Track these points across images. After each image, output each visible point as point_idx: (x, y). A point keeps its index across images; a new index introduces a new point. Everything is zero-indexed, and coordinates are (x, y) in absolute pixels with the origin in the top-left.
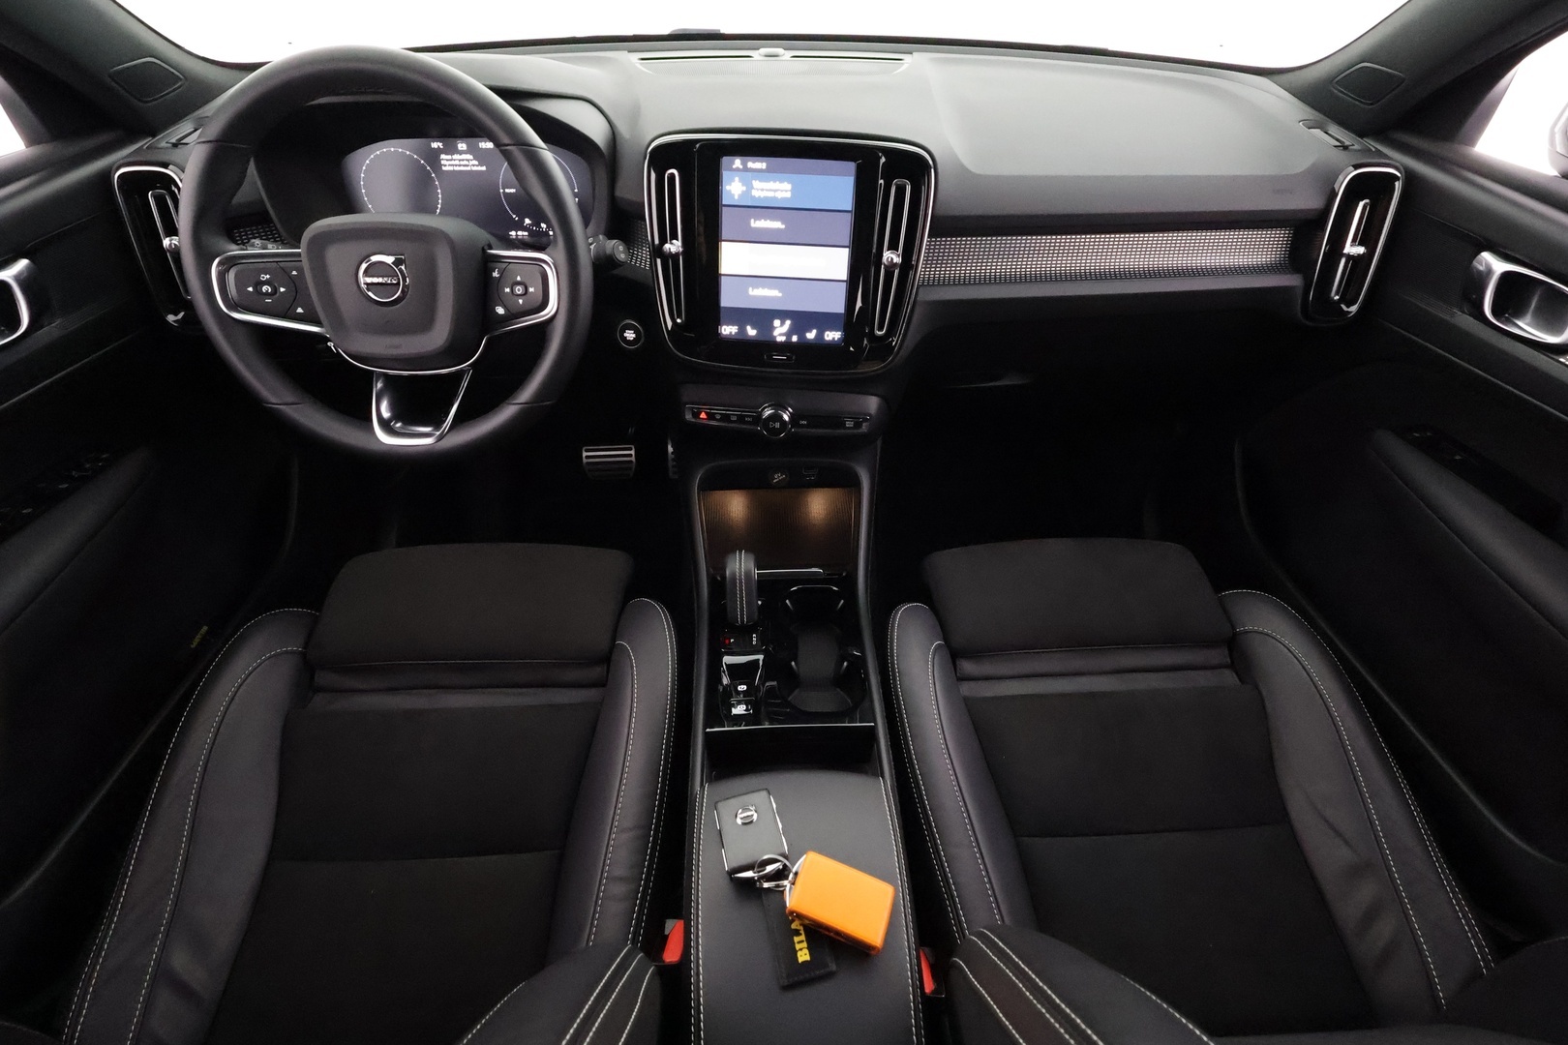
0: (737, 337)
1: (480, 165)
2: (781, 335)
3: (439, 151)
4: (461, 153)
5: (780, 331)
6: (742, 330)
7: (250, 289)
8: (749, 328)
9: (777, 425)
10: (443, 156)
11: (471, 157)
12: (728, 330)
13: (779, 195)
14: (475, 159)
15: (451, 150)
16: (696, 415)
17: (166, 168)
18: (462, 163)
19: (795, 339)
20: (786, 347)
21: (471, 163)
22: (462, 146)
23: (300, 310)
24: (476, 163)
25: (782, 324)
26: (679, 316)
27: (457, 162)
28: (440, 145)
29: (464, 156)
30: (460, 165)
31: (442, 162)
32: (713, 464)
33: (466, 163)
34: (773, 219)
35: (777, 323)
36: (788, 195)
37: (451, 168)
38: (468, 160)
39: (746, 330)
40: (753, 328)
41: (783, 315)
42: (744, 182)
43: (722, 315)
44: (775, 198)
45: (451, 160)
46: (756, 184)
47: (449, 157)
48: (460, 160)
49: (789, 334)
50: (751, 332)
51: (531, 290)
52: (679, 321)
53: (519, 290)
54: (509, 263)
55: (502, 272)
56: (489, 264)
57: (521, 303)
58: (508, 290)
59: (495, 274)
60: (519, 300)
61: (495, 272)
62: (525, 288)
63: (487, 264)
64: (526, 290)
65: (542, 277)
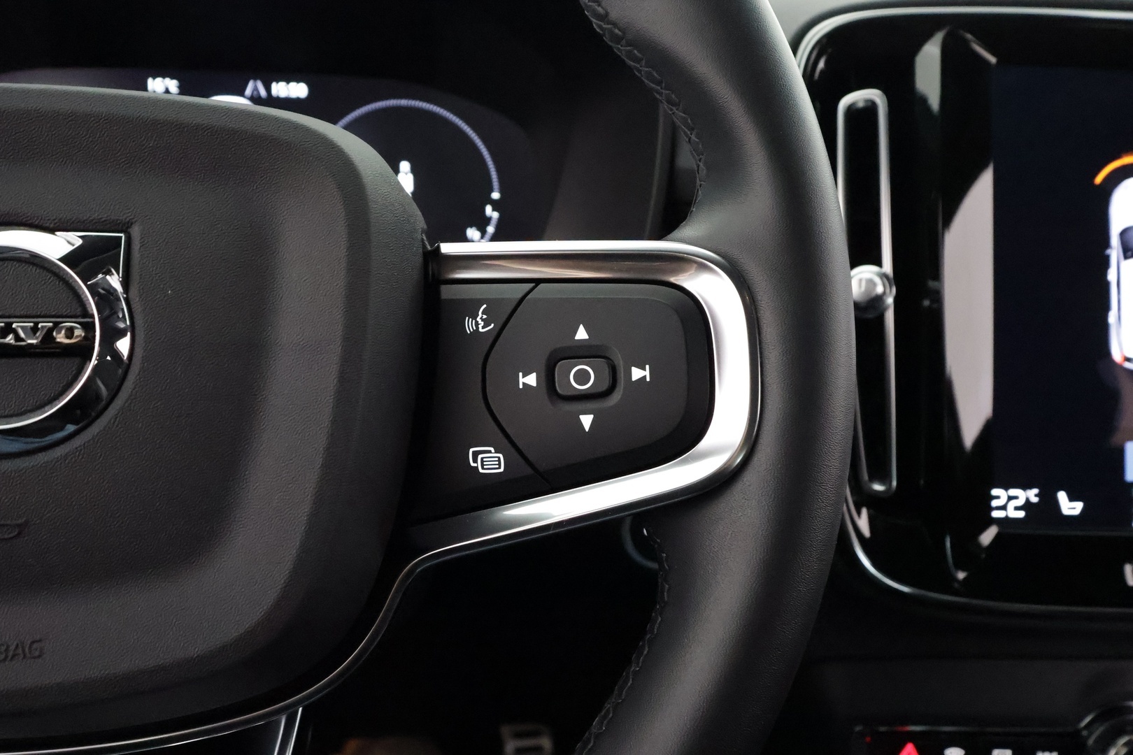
6: (1045, 502)
8: (1062, 496)
26: (884, 477)
39: (1057, 505)
40: (1072, 498)
51: (637, 374)
52: (878, 487)
53: (582, 377)
54: (538, 282)
55: (507, 315)
56: (447, 292)
57: (587, 426)
58: (531, 380)
59: (478, 324)
60: (582, 417)
61: (474, 317)
62: (606, 371)
63: (438, 293)
64: (614, 376)
65: (682, 321)
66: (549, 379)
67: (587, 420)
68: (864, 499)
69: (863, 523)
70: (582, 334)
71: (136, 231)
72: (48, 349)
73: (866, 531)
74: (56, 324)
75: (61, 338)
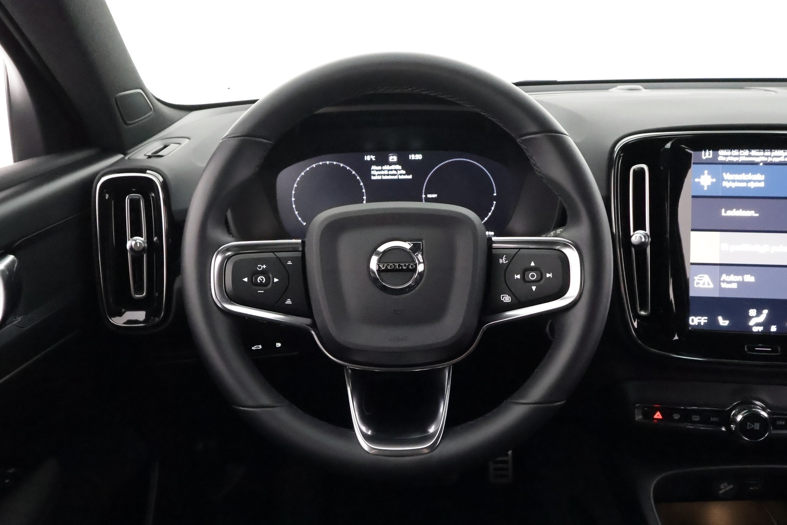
0: (705, 328)
1: (408, 174)
2: (757, 325)
3: (372, 163)
4: (391, 164)
5: (757, 320)
6: (713, 321)
7: (246, 280)
8: (720, 318)
9: (757, 426)
10: (373, 167)
11: (400, 167)
12: (695, 321)
13: (752, 185)
14: (403, 169)
15: (382, 161)
16: (648, 415)
17: (145, 173)
18: (390, 172)
19: (774, 329)
20: (765, 338)
21: (399, 172)
22: (393, 158)
23: (289, 302)
24: (404, 172)
25: (759, 314)
26: (644, 309)
27: (386, 172)
28: (373, 157)
29: (393, 167)
30: (388, 175)
31: (372, 172)
32: (671, 472)
33: (394, 172)
34: (745, 208)
35: (752, 312)
36: (762, 185)
37: (379, 178)
38: (396, 170)
39: (717, 322)
40: (724, 319)
41: (759, 304)
42: (712, 174)
43: (692, 307)
44: (747, 189)
45: (380, 170)
46: (727, 176)
47: (379, 168)
48: (388, 170)
49: (766, 324)
50: (723, 322)
51: (548, 275)
52: (643, 313)
53: (533, 276)
54: (520, 249)
55: (511, 259)
56: (494, 251)
57: (534, 290)
58: (518, 276)
59: (503, 261)
60: (533, 287)
61: (502, 259)
62: (540, 274)
63: (491, 251)
64: (541, 276)
65: (561, 261)
66: (523, 277)
67: (534, 288)
68: (637, 316)
69: (635, 324)
70: (533, 264)
71: (423, 241)
72: (408, 270)
73: (636, 326)
74: (409, 264)
75: (410, 267)
